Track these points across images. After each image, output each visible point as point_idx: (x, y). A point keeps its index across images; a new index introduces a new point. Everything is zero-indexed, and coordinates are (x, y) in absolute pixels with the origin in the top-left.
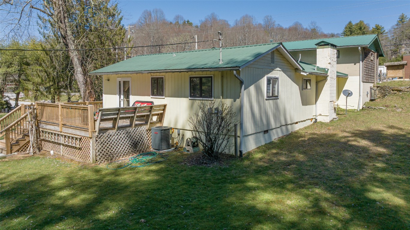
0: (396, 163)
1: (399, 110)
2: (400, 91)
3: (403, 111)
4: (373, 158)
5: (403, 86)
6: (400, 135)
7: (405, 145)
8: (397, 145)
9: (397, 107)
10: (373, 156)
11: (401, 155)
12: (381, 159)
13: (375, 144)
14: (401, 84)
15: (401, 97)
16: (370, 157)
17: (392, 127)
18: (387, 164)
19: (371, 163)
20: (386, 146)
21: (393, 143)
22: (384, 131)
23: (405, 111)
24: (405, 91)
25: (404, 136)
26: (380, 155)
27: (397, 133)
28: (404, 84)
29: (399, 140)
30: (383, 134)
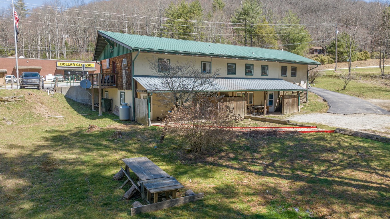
0: (41, 196)
1: (9, 123)
2: (4, 101)
3: (14, 124)
4: (13, 198)
5: (7, 96)
6: (26, 156)
7: (38, 168)
8: (30, 171)
9: (6, 120)
10: (12, 196)
11: (41, 183)
12: (22, 195)
13: (5, 176)
14: (4, 93)
15: (7, 108)
16: (10, 199)
17: (12, 147)
18: (33, 200)
19: (15, 207)
20: (20, 175)
21: (25, 169)
22: (6, 153)
23: (15, 124)
24: (9, 101)
25: (30, 155)
26: (20, 191)
27: (21, 154)
28: (7, 93)
29: (30, 163)
30: (7, 158)
